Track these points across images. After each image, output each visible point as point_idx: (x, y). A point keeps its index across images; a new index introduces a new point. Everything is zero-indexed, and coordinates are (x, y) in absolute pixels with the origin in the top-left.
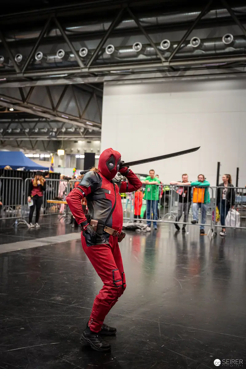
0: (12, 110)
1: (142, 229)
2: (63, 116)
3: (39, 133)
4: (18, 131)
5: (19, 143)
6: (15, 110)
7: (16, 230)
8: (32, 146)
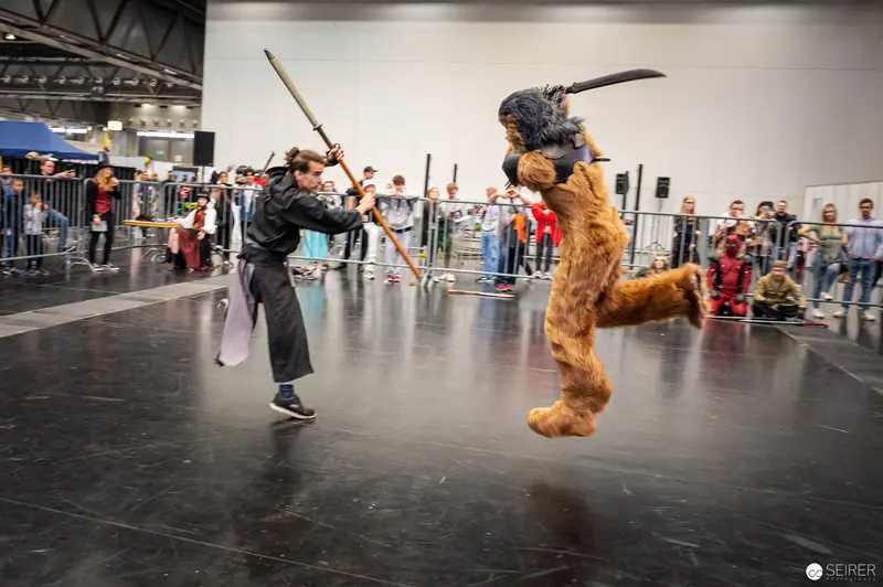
0: (11, 37)
1: (305, 273)
2: (119, 55)
3: (69, 87)
4: (25, 80)
5: (24, 103)
6: (17, 38)
7: (68, 277)
8: (51, 110)
